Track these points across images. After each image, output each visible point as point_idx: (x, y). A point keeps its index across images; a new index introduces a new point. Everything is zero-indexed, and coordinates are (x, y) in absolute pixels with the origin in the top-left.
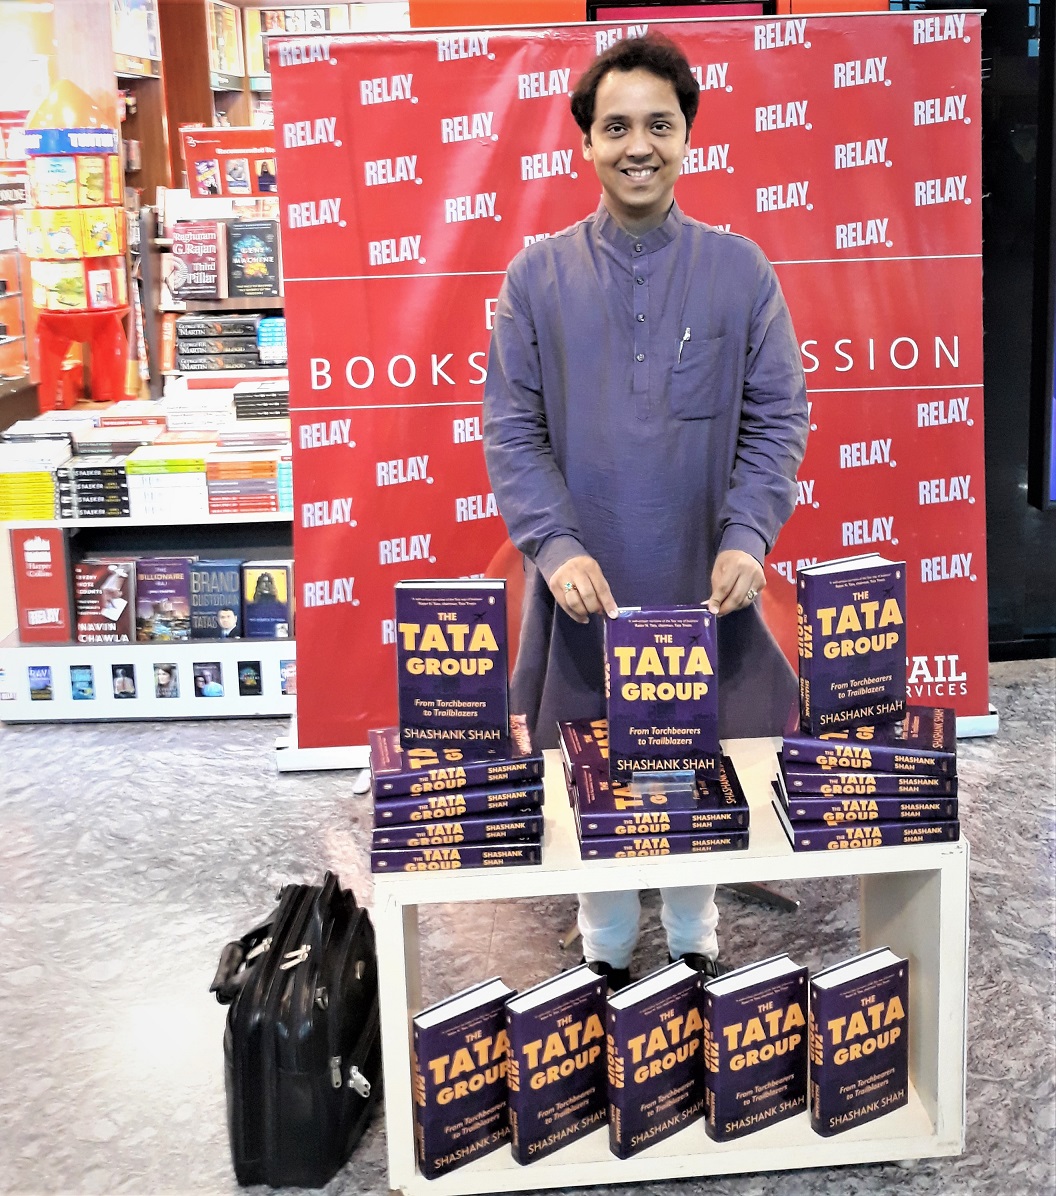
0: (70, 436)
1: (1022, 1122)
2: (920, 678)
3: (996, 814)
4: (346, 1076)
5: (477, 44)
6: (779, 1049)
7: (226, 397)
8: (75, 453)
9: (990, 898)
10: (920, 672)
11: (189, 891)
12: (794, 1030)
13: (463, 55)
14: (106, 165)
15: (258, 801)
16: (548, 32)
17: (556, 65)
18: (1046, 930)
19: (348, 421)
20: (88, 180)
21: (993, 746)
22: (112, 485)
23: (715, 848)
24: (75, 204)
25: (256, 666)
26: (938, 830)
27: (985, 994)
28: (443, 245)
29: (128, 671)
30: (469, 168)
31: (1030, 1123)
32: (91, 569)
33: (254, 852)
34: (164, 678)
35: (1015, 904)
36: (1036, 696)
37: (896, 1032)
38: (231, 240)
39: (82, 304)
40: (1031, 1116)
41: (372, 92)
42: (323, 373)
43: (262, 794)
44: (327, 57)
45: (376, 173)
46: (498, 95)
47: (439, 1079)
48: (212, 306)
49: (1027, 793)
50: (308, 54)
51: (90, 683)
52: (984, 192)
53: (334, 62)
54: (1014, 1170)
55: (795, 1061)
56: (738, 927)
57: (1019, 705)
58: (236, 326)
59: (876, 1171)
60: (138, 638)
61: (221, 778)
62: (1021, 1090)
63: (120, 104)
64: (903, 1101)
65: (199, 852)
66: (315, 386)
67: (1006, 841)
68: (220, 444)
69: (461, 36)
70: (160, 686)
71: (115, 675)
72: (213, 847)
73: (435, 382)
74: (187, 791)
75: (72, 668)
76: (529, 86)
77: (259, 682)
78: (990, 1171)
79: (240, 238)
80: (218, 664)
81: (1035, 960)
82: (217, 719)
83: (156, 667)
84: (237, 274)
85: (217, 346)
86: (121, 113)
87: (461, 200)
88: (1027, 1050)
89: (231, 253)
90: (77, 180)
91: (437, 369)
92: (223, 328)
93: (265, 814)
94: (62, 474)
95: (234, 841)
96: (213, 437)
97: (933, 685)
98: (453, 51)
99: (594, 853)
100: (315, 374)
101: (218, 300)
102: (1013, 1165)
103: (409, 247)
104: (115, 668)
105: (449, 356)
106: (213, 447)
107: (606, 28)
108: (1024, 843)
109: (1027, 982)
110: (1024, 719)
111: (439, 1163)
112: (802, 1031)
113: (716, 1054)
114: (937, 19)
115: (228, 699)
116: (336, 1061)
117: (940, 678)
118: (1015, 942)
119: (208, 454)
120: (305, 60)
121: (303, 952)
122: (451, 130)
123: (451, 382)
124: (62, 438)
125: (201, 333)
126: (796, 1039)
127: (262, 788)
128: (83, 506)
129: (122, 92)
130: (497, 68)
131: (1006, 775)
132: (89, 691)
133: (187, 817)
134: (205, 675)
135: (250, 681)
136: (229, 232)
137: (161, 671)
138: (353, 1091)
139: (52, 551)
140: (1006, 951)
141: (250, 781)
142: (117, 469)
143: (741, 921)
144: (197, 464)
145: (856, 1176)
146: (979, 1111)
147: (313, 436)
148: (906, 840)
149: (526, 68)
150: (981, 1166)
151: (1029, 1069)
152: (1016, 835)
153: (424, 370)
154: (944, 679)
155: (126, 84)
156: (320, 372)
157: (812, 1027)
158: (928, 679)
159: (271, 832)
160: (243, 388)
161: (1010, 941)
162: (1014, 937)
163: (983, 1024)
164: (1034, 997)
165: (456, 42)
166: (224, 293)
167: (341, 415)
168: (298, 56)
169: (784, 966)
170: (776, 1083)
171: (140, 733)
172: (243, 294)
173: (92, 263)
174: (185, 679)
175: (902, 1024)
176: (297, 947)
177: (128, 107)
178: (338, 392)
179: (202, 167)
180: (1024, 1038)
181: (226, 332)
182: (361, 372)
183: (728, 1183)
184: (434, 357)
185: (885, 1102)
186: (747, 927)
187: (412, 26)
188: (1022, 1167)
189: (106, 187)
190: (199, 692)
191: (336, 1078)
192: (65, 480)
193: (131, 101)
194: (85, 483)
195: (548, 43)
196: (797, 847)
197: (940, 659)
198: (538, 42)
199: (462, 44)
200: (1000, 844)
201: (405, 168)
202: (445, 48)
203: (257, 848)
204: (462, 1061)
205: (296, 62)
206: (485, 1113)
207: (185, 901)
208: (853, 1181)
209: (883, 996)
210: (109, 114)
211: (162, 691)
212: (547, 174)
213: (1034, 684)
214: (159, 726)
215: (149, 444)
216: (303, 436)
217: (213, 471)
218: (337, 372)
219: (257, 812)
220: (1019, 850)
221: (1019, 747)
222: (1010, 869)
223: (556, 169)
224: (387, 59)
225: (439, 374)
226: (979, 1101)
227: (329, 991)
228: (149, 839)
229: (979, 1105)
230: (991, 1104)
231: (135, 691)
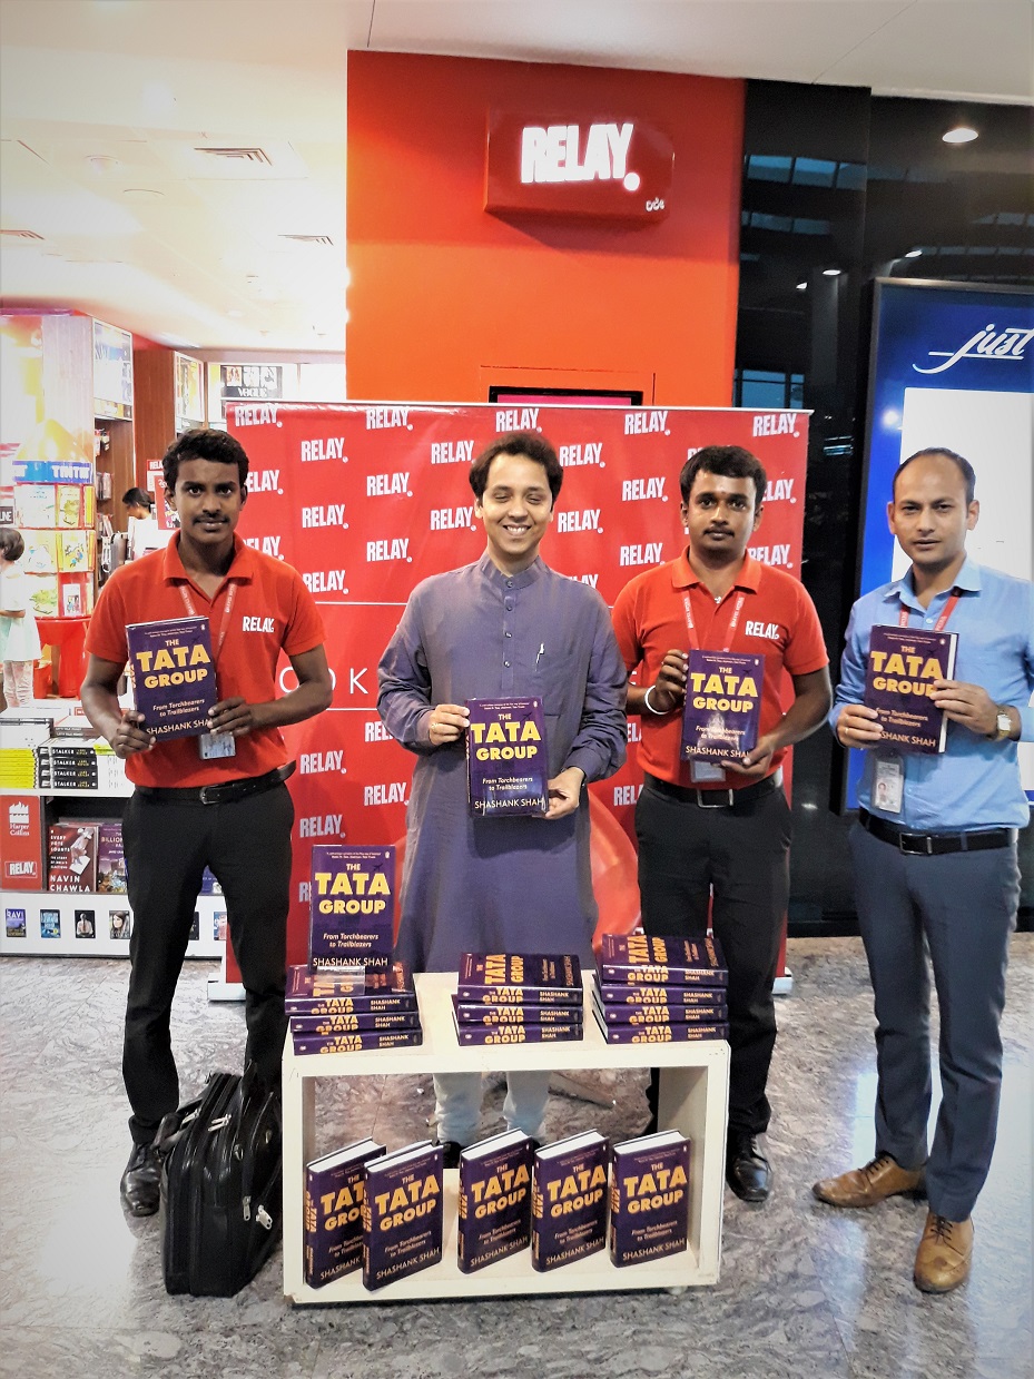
0: (51, 722)
1: (767, 1267)
3: (782, 1052)
4: (254, 1212)
5: (398, 416)
6: (587, 1201)
8: (53, 734)
12: (598, 1187)
13: (387, 425)
14: (82, 493)
15: (192, 1021)
17: (463, 437)
18: (807, 1137)
20: (66, 506)
21: (787, 1001)
22: (83, 763)
24: (53, 526)
29: (90, 916)
31: (773, 1268)
32: (62, 831)
34: (118, 923)
35: (787, 1117)
36: (827, 965)
37: (679, 1194)
39: (55, 614)
40: (775, 1263)
41: (310, 451)
43: (196, 1017)
44: (274, 420)
45: (311, 517)
46: (414, 458)
47: (327, 1210)
49: (809, 1037)
51: (58, 925)
52: (804, 559)
53: (280, 424)
54: (757, 1299)
55: (597, 1212)
57: (812, 972)
59: (654, 1297)
60: (97, 890)
62: (770, 1246)
63: (96, 440)
64: (683, 1247)
67: (786, 1072)
69: (386, 409)
70: (115, 929)
71: (78, 919)
73: (352, 691)
75: (43, 911)
76: (440, 453)
78: (739, 1298)
81: (796, 1158)
83: (112, 914)
86: (97, 450)
87: (380, 544)
88: (779, 1219)
90: (57, 506)
91: (353, 680)
93: (196, 1032)
94: (42, 751)
98: (379, 421)
102: (757, 1295)
103: (336, 579)
104: (78, 914)
105: (365, 670)
107: (505, 409)
108: (801, 1074)
109: (787, 1172)
110: (814, 982)
111: (323, 1275)
112: (604, 1187)
113: (541, 1203)
114: (774, 417)
116: (248, 1200)
118: (782, 1145)
121: (225, 1120)
122: (375, 485)
123: (365, 692)
124: (45, 723)
126: (599, 1194)
128: (57, 778)
129: (98, 431)
130: (415, 437)
131: (794, 1024)
132: (56, 931)
137: (116, 917)
138: (259, 1224)
139: (31, 814)
140: (774, 1150)
142: (88, 750)
145: (637, 1300)
146: (736, 1260)
148: (690, 1037)
150: (733, 1296)
151: (778, 1231)
152: (795, 1068)
153: (344, 681)
155: (101, 424)
157: (612, 1184)
159: (202, 1045)
161: (779, 1144)
162: (782, 1141)
164: (791, 1184)
165: (382, 414)
169: (591, 1138)
170: (585, 1227)
171: (96, 967)
173: (65, 578)
175: (684, 1188)
176: (221, 1116)
177: (102, 445)
180: (778, 1211)
183: (541, 1302)
184: (352, 670)
185: (669, 1245)
187: (349, 397)
188: (763, 1297)
189: (81, 512)
191: (247, 1212)
192: (46, 756)
193: (106, 439)
194: (60, 760)
196: (610, 1041)
198: (449, 417)
199: (386, 416)
200: (782, 1074)
201: (335, 514)
202: (372, 418)
203: (190, 1057)
204: (345, 1197)
208: (635, 1304)
209: (670, 1164)
210: (88, 449)
211: (116, 934)
212: (451, 525)
213: (827, 957)
214: (111, 962)
219: (189, 1032)
220: (795, 1080)
221: (807, 1003)
222: (786, 1092)
223: (460, 521)
224: (325, 425)
225: (355, 685)
226: (737, 1253)
227: (244, 1147)
228: (102, 1048)
229: (736, 1256)
230: (748, 1255)
231: (94, 933)
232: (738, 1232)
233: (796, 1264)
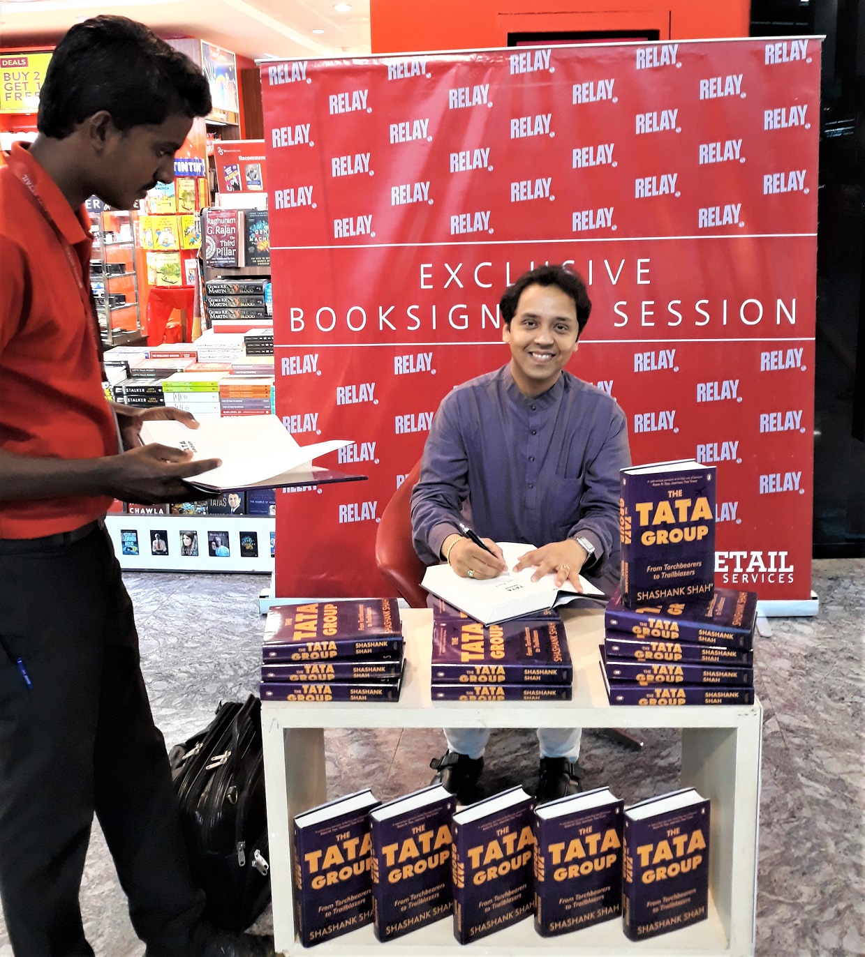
0: (126, 363)
1: (808, 940)
2: (756, 568)
3: (811, 678)
4: (249, 857)
5: (417, 66)
6: (598, 866)
7: (239, 339)
8: (129, 376)
9: (799, 747)
10: (756, 564)
11: (179, 700)
12: (610, 851)
13: (407, 75)
14: (197, 185)
15: (243, 634)
16: (473, 56)
17: (478, 81)
18: (843, 777)
19: (317, 356)
20: (184, 195)
21: (813, 624)
22: (153, 400)
23: (543, 698)
24: (174, 211)
25: (253, 536)
26: (736, 695)
27: (787, 827)
28: (391, 222)
29: (163, 535)
30: (411, 162)
31: (815, 941)
33: (232, 674)
34: (187, 542)
35: (821, 753)
36: (852, 587)
37: (698, 860)
38: (248, 225)
39: (179, 283)
40: (817, 936)
41: (338, 104)
42: (299, 319)
43: (247, 630)
44: (304, 78)
45: (340, 167)
46: (433, 106)
47: (314, 868)
48: (233, 273)
49: (838, 663)
50: (290, 75)
51: (136, 543)
52: (820, 184)
53: (309, 81)
55: (612, 877)
56: (590, 756)
57: (838, 593)
58: (248, 287)
60: (171, 512)
61: (219, 616)
62: (809, 913)
63: (210, 143)
64: (703, 917)
65: (192, 671)
66: (293, 329)
67: (816, 700)
68: (232, 372)
69: (406, 61)
70: (185, 547)
71: (153, 539)
72: (203, 668)
73: (381, 328)
74: (194, 625)
75: (123, 531)
76: (456, 98)
77: (256, 547)
79: (255, 223)
80: (226, 533)
81: (833, 802)
82: (225, 573)
83: (182, 533)
84: (251, 249)
85: (235, 301)
86: (209, 150)
87: (403, 187)
88: (819, 878)
89: (247, 234)
90: (176, 195)
91: (382, 318)
92: (239, 289)
93: (246, 645)
94: (118, 390)
95: (219, 664)
96: (229, 367)
97: (767, 574)
98: (399, 71)
99: (441, 695)
100: (293, 319)
101: (238, 268)
103: (364, 224)
104: (153, 533)
105: (392, 308)
106: (226, 374)
107: (518, 53)
108: (832, 704)
109: (825, 820)
110: (841, 604)
111: (313, 935)
112: (618, 852)
113: (543, 867)
114: (785, 44)
115: (234, 560)
116: (242, 845)
117: (772, 569)
118: (817, 785)
119: (222, 379)
120: (288, 80)
121: (223, 758)
122: (397, 133)
123: (394, 328)
124: (122, 365)
125: (223, 291)
126: (612, 859)
127: (247, 626)
129: (211, 135)
130: (433, 84)
131: (822, 648)
132: (135, 549)
133: (190, 644)
134: (217, 541)
135: (249, 546)
136: (246, 217)
137: (185, 536)
138: (255, 869)
140: (808, 792)
141: (240, 620)
142: (157, 388)
143: (593, 752)
144: (213, 385)
146: (772, 928)
147: (290, 366)
148: (707, 701)
149: (456, 85)
151: (818, 893)
152: (825, 696)
153: (373, 318)
154: (775, 570)
155: (213, 129)
156: (296, 317)
157: (626, 851)
158: (763, 569)
159: (248, 658)
160: (253, 333)
161: (812, 783)
162: (817, 781)
163: (782, 853)
164: (829, 834)
165: (402, 65)
166: (242, 263)
167: (311, 351)
168: (283, 77)
169: (604, 798)
170: (595, 893)
171: (169, 580)
172: (256, 264)
173: (186, 254)
174: (203, 543)
175: (704, 853)
176: (222, 753)
178: (310, 334)
179: (228, 170)
180: (817, 868)
181: (241, 292)
182: (326, 318)
184: (381, 308)
185: (687, 916)
186: (596, 756)
189: (197, 201)
190: (212, 553)
191: (241, 858)
192: (121, 395)
193: (218, 142)
194: (133, 397)
195: (472, 65)
196: (613, 701)
197: (772, 554)
198: (465, 64)
199: (406, 66)
200: (812, 703)
201: (362, 162)
202: (394, 69)
203: (235, 671)
204: (333, 855)
205: (281, 82)
206: (353, 898)
207: (175, 707)
209: (687, 829)
210: (203, 151)
211: (186, 551)
212: (469, 167)
213: (852, 578)
214: (183, 576)
215: (182, 371)
216: (284, 366)
217: (224, 392)
218: (309, 318)
219: (239, 644)
220: (827, 710)
221: (835, 626)
222: (818, 724)
223: (477, 163)
224: (350, 80)
225: (383, 322)
226: (772, 919)
227: (240, 789)
228: (158, 659)
229: (772, 923)
230: (784, 922)
231: (167, 551)
232: (772, 892)
233: (841, 938)
